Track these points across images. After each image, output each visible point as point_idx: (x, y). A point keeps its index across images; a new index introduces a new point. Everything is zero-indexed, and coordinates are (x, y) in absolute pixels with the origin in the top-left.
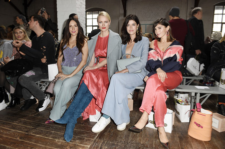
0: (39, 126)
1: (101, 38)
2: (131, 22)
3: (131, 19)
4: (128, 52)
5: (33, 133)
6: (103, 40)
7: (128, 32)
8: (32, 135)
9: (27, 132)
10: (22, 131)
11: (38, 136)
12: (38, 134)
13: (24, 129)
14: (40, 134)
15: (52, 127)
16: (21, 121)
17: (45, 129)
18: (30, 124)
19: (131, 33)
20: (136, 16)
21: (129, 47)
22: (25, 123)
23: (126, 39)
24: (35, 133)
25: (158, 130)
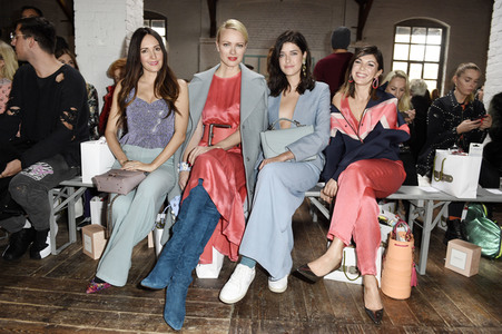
0: (70, 301)
1: (220, 80)
2: (289, 47)
3: (289, 41)
4: (284, 114)
5: (65, 321)
6: (224, 84)
7: (283, 68)
8: (65, 328)
9: (44, 320)
10: (30, 318)
11: (82, 327)
12: (80, 323)
13: (32, 312)
14: (86, 322)
15: (111, 301)
16: (14, 295)
17: (92, 308)
18: (46, 298)
19: (289, 72)
20: (299, 34)
21: (286, 103)
22: (29, 297)
23: (278, 84)
24: (73, 322)
25: (363, 285)
